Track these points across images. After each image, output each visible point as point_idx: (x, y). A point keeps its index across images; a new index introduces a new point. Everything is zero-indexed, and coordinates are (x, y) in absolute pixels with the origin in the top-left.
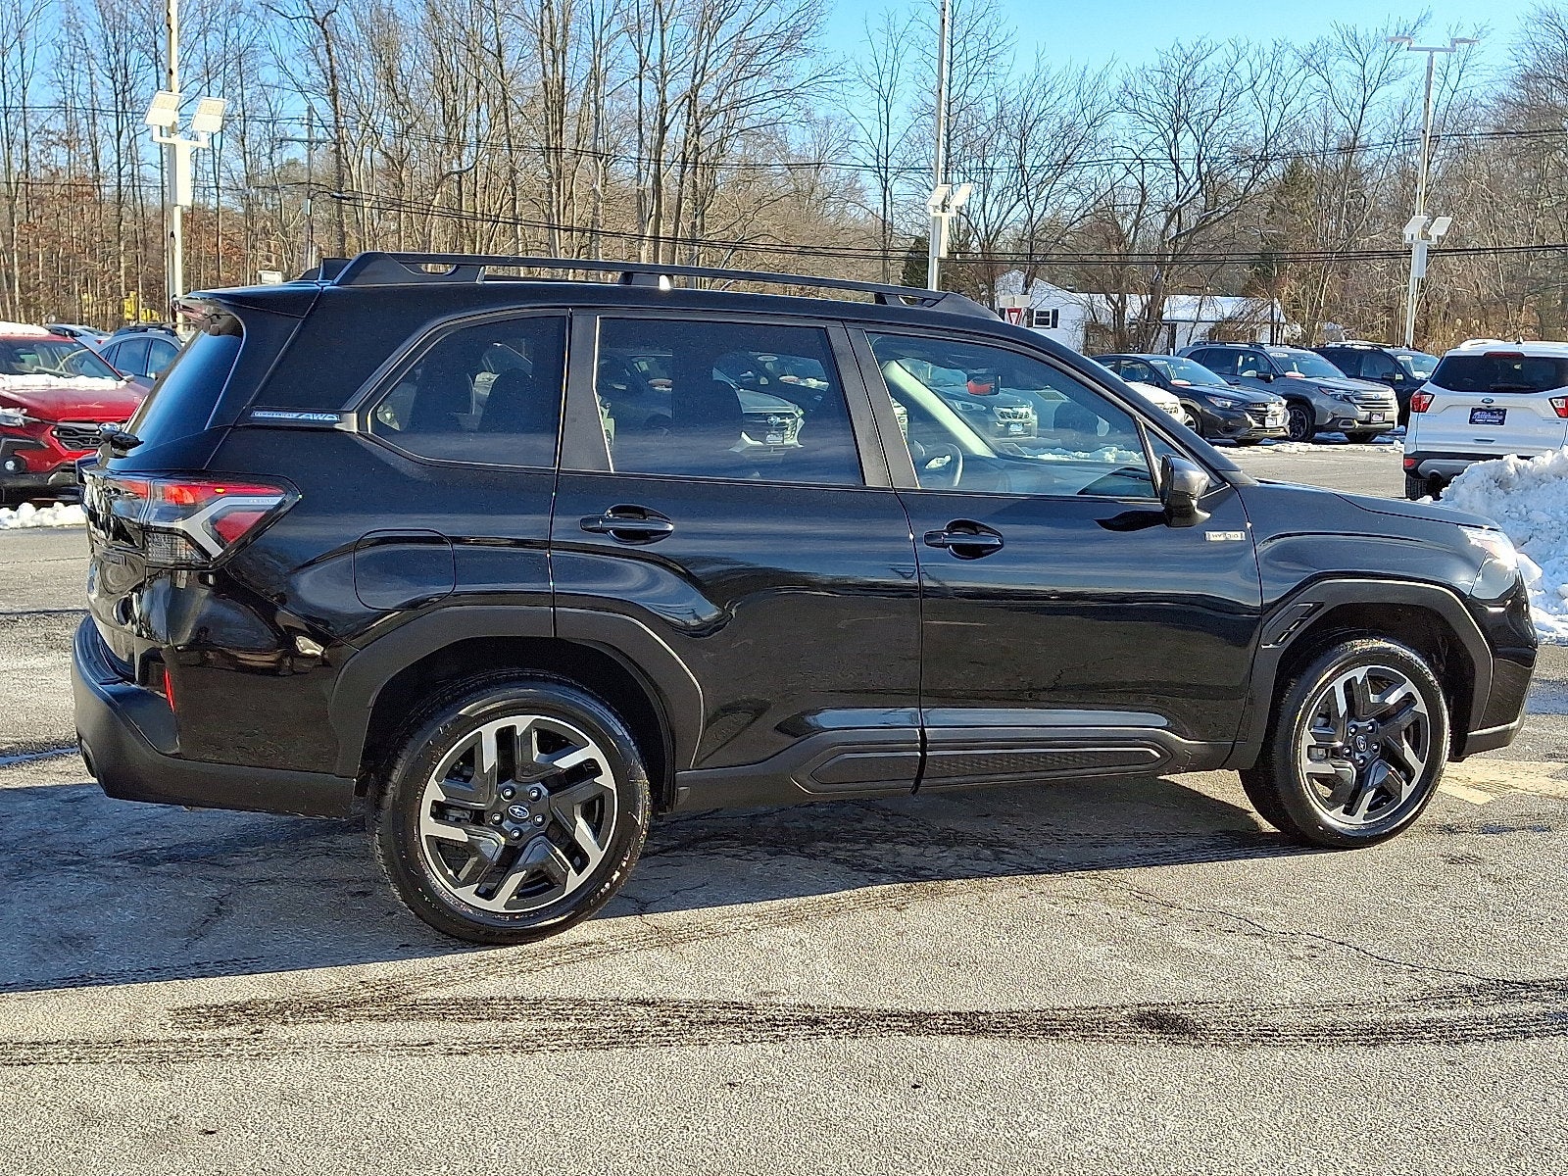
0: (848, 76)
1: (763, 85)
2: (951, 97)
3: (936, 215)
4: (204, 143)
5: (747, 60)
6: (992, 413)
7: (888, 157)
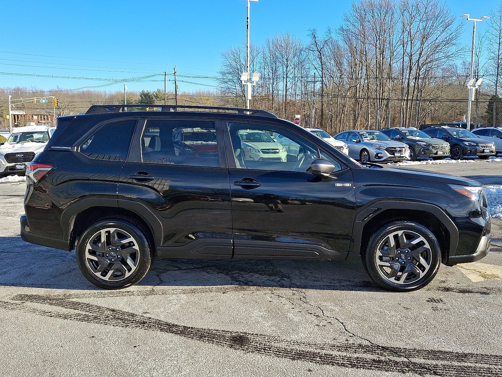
0: (467, 50)
1: (441, 55)
2: (499, 54)
3: (470, 88)
4: (255, 84)
5: (436, 48)
6: (478, 146)
7: (478, 72)
